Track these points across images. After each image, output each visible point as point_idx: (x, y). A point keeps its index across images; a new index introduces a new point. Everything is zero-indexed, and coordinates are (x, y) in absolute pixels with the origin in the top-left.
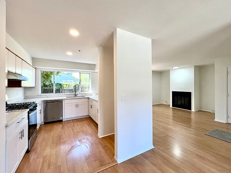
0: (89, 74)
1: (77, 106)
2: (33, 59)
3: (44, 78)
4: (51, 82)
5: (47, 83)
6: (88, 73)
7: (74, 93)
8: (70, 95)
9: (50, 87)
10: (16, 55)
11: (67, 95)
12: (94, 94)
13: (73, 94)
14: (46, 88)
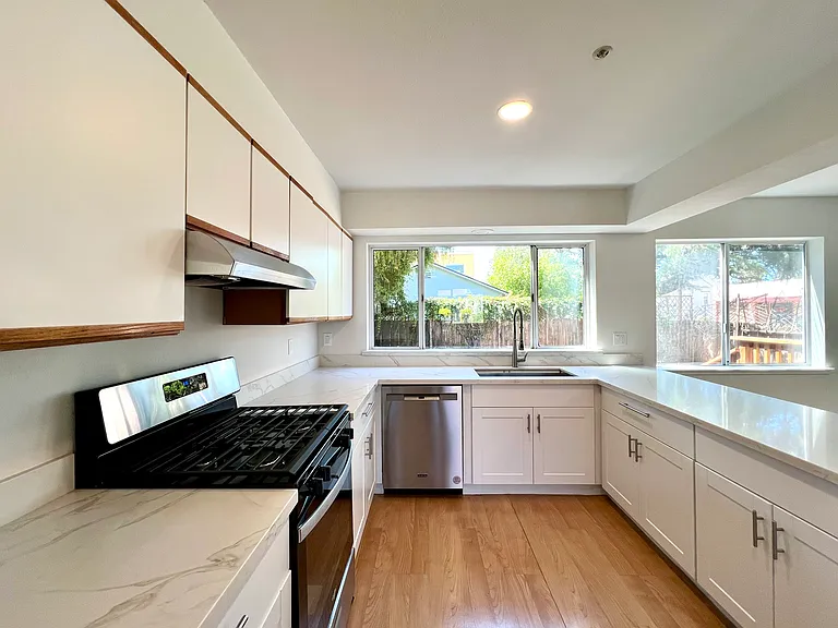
0: (583, 247)
1: (534, 425)
2: (345, 194)
3: (383, 283)
4: (401, 297)
5: (391, 303)
6: (576, 245)
7: (510, 349)
8: (491, 360)
9: (400, 315)
10: (253, 142)
11: (475, 360)
12: (612, 359)
13: (503, 354)
14: (387, 318)
